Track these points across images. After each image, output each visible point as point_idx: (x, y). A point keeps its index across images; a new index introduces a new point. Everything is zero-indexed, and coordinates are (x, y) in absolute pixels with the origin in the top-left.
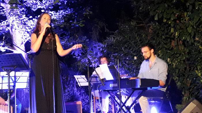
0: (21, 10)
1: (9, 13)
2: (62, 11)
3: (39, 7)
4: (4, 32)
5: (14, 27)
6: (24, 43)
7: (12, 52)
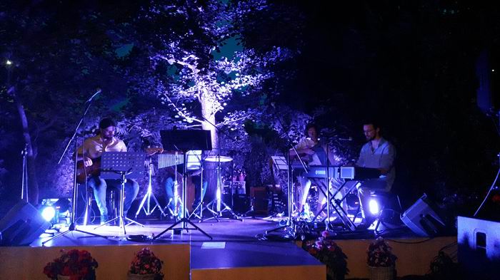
0: (212, 74)
1: (198, 78)
2: (260, 75)
3: (233, 70)
4: (192, 100)
5: (203, 95)
6: (214, 113)
7: (200, 123)
